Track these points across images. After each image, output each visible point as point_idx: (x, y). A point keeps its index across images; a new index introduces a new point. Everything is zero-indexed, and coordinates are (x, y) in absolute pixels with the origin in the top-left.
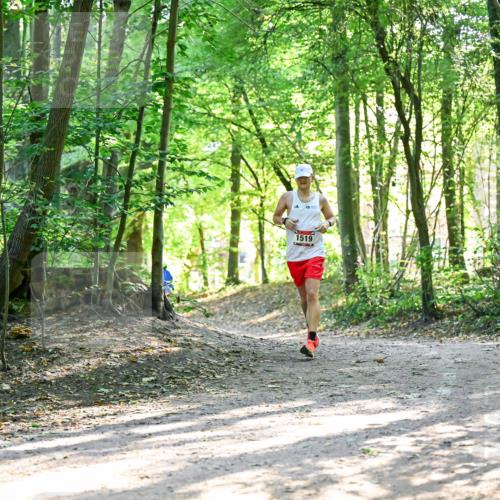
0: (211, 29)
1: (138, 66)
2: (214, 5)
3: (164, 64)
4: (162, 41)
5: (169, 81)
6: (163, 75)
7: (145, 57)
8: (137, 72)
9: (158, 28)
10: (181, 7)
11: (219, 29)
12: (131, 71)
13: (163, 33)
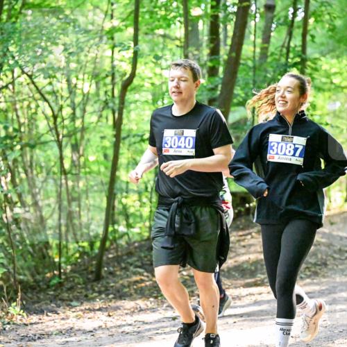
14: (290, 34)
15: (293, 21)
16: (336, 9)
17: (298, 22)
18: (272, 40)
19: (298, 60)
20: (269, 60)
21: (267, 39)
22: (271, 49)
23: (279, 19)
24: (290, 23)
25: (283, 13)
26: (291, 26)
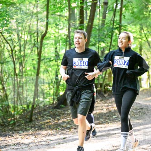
0: (133, 10)
1: (111, 22)
2: (133, 3)
3: (119, 21)
4: (118, 14)
5: (120, 27)
6: (118, 24)
7: (113, 20)
8: (111, 24)
9: (117, 11)
10: (124, 4)
11: (135, 10)
12: (109, 24)
13: (118, 12)
14: (114, 15)
15: (116, 9)
16: (134, 4)
17: (118, 10)
18: (107, 17)
19: (118, 26)
20: (105, 26)
21: (104, 17)
22: (106, 21)
23: (110, 8)
24: (114, 10)
25: (111, 6)
26: (115, 11)
